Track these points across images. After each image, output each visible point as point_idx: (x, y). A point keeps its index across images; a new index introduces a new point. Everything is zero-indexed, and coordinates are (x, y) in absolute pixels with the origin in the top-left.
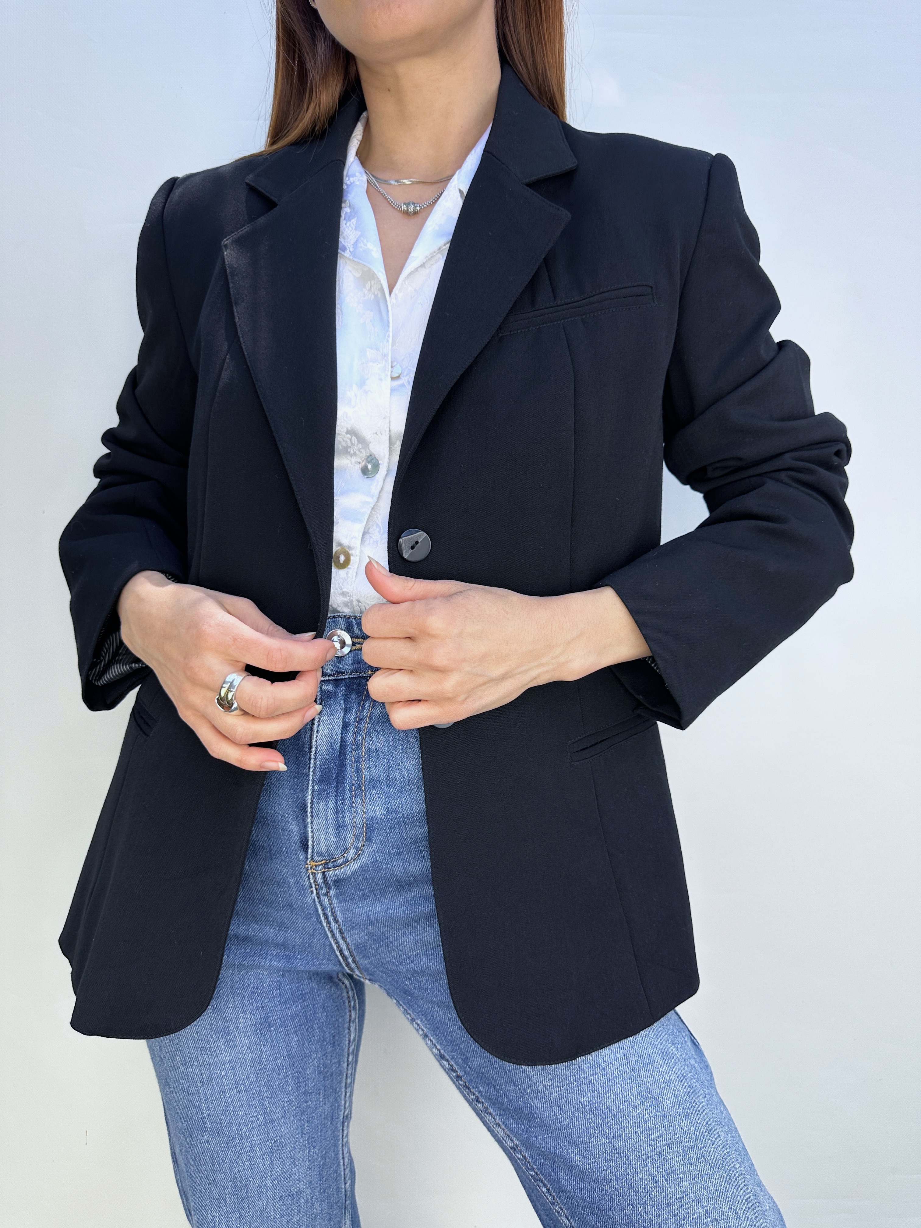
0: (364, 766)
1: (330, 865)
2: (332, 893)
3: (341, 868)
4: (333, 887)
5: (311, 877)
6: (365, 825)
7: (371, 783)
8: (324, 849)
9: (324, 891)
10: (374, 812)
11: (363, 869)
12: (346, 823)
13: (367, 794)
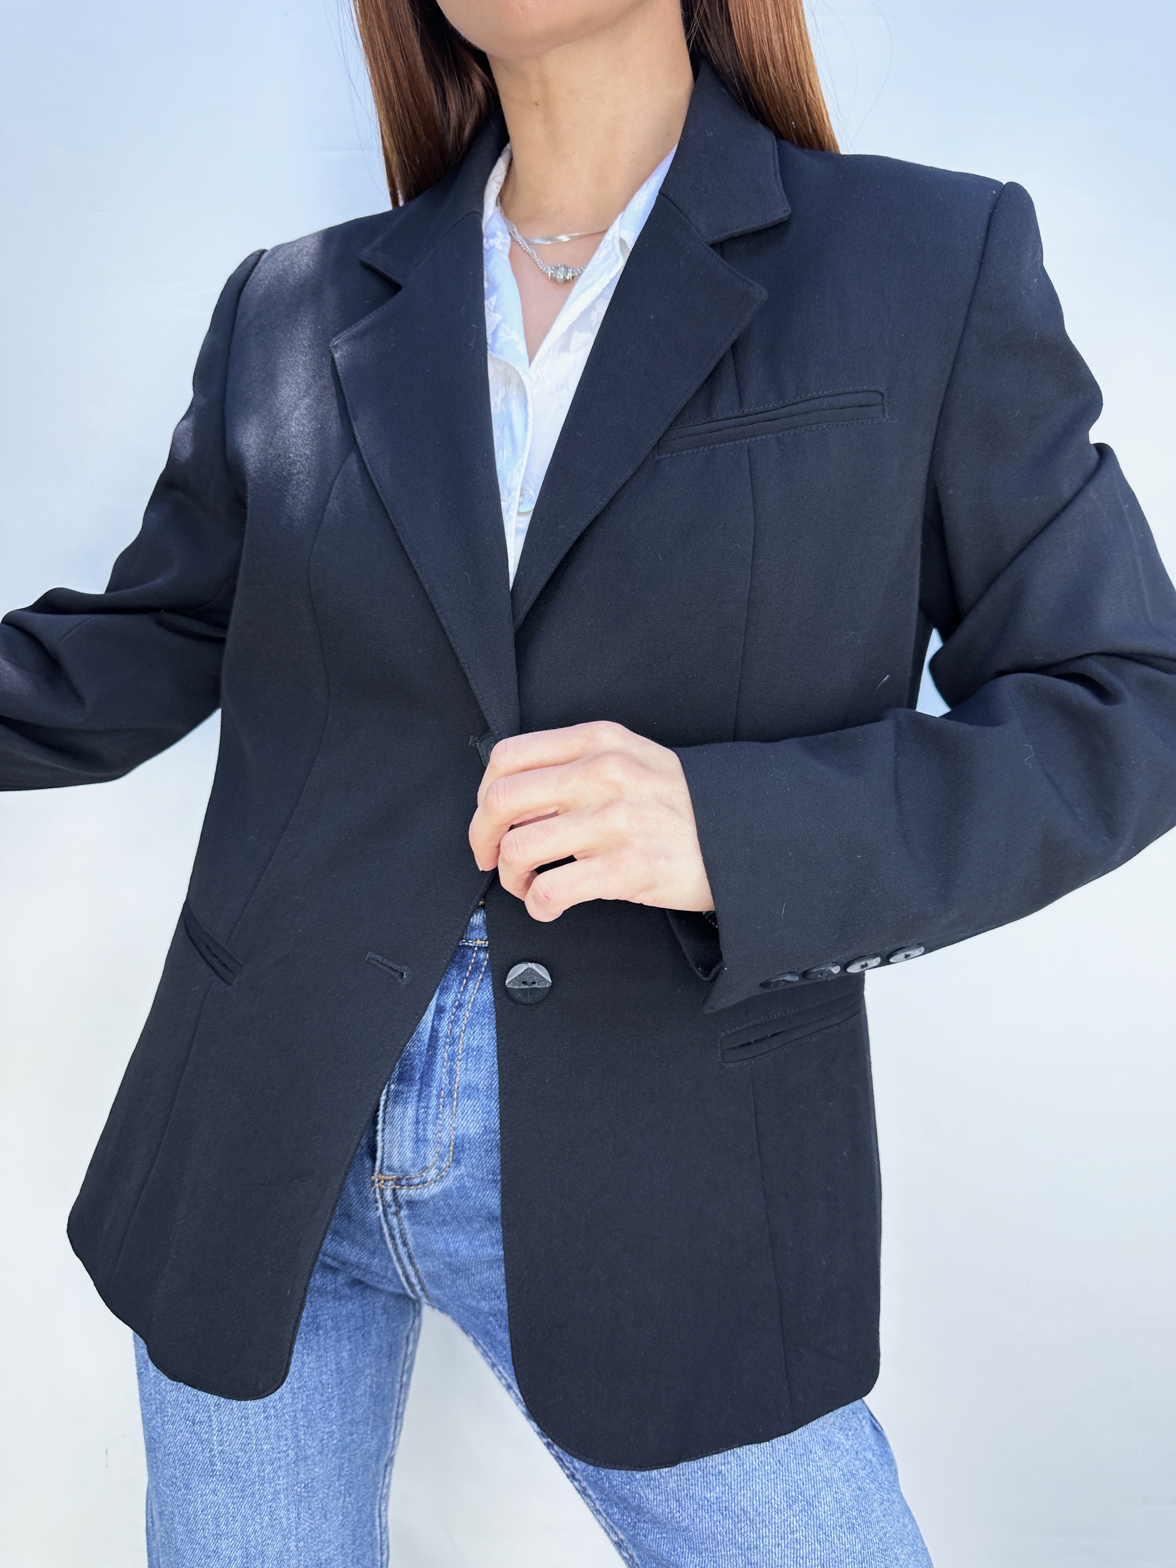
0: (459, 1066)
1: (404, 1182)
2: (404, 1213)
3: (417, 1189)
4: (405, 1207)
5: (378, 1191)
6: (453, 1143)
7: (466, 1091)
8: (396, 1164)
9: (393, 1209)
10: (466, 1129)
11: (446, 1194)
12: (428, 1136)
13: (460, 1104)
